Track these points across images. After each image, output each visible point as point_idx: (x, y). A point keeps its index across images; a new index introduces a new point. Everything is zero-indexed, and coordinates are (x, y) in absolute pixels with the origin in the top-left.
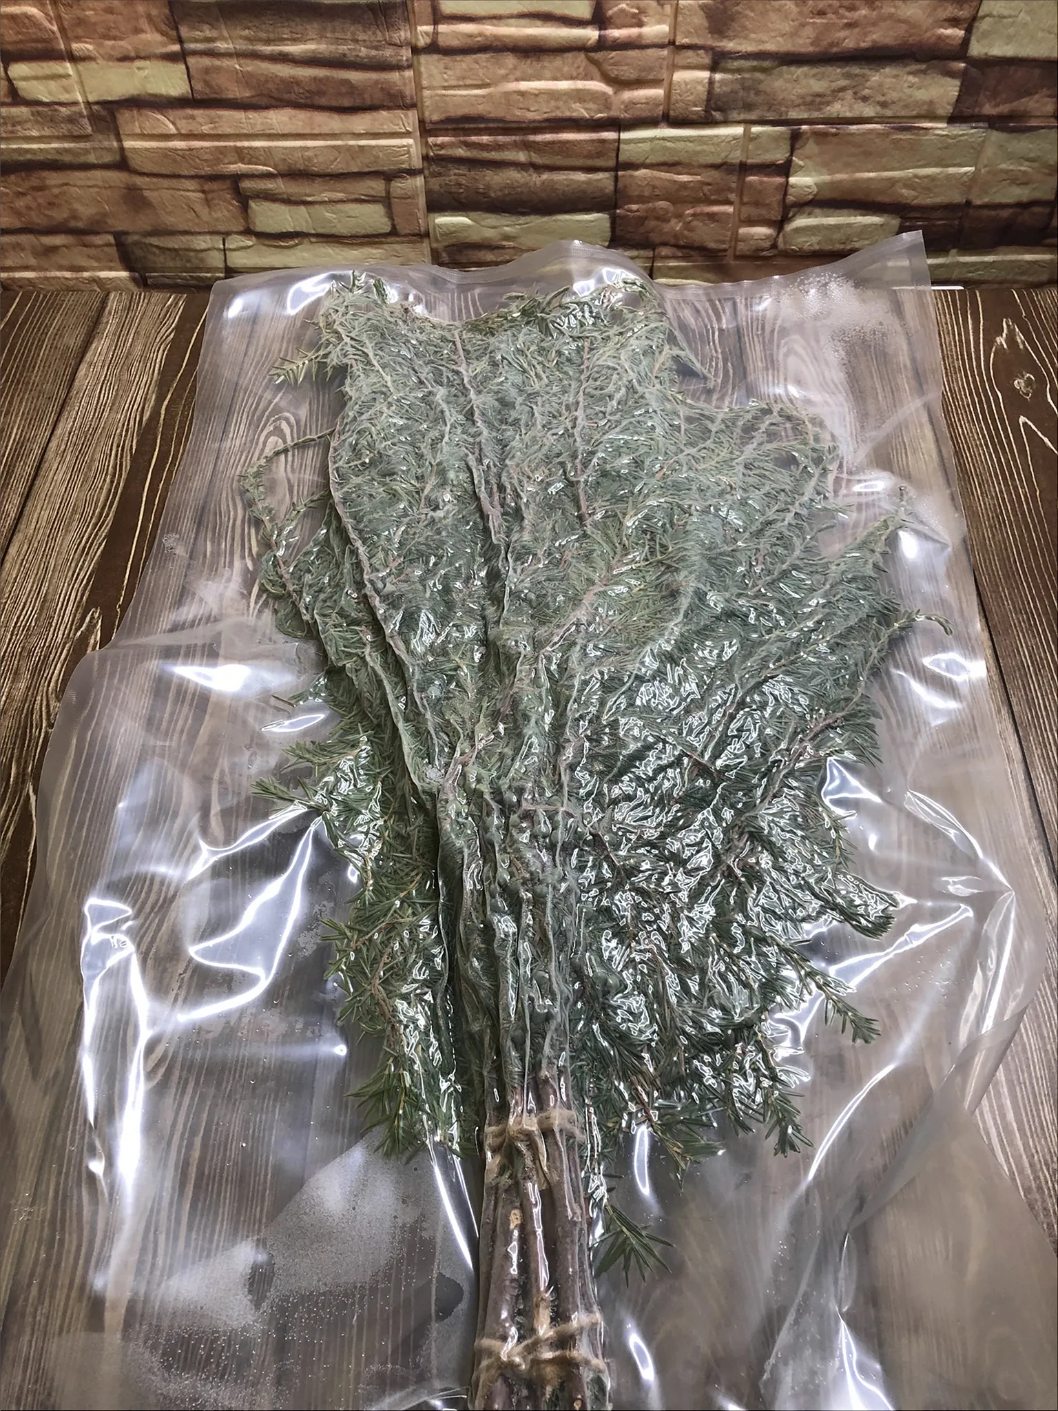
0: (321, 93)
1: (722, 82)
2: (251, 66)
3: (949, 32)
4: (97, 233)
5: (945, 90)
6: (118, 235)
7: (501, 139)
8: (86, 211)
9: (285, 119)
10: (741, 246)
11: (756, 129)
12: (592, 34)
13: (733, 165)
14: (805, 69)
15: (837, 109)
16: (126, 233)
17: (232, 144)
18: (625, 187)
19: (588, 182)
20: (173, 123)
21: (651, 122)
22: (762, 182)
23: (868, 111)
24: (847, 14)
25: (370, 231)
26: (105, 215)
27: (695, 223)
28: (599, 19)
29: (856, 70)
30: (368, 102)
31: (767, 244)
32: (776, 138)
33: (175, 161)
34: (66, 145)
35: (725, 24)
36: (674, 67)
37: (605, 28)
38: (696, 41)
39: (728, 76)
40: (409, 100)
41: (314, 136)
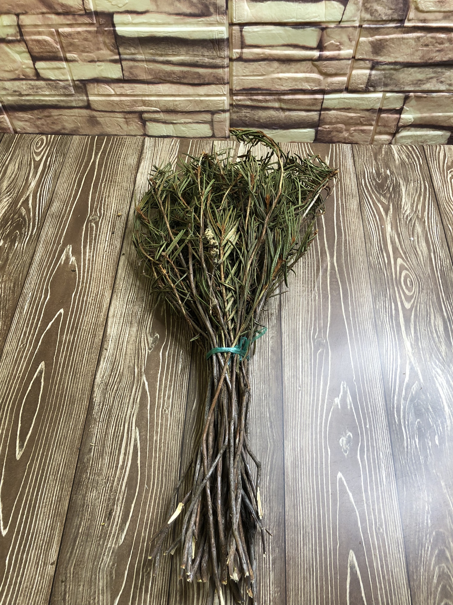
0: (185, 78)
1: (375, 75)
2: (153, 66)
7: (268, 97)
8: (69, 126)
9: (167, 88)
11: (388, 94)
12: (317, 54)
13: (375, 109)
14: (415, 69)
15: (428, 86)
17: (140, 98)
18: (324, 118)
19: (307, 116)
20: (113, 90)
21: (340, 91)
22: (388, 117)
23: (443, 87)
24: (439, 46)
25: (202, 135)
26: (77, 127)
27: (355, 133)
28: (320, 47)
29: (439, 70)
30: (207, 81)
31: (387, 143)
32: (397, 99)
33: (113, 105)
34: (62, 98)
35: (380, 50)
36: (352, 68)
37: (322, 51)
38: (365, 57)
39: (378, 72)
40: (226, 81)
41: (180, 96)
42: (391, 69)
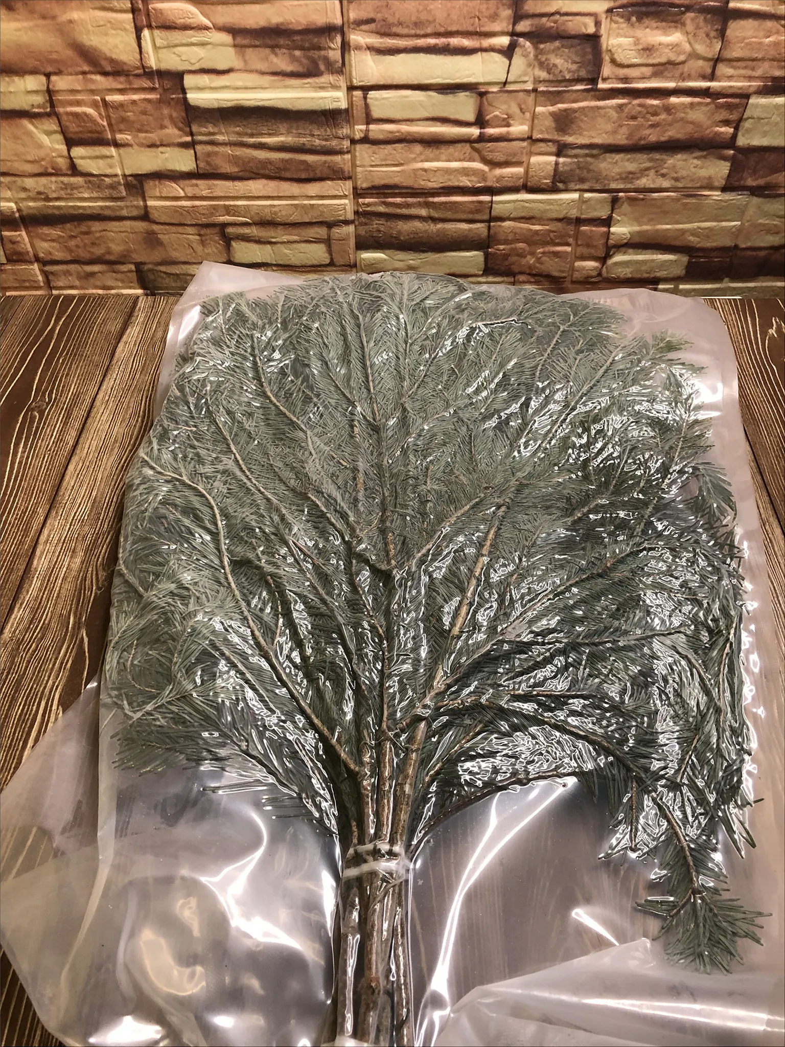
0: (285, 169)
1: (564, 164)
2: (240, 152)
3: (723, 129)
4: (123, 263)
5: (720, 169)
6: (138, 265)
7: (410, 200)
8: (117, 249)
9: (261, 187)
10: (577, 275)
11: (587, 195)
12: (475, 131)
13: (571, 219)
14: (622, 155)
15: (643, 182)
16: (144, 263)
17: (222, 203)
18: (495, 233)
19: (470, 230)
20: (183, 189)
21: (514, 190)
22: (592, 231)
23: (666, 184)
24: (652, 118)
25: (315, 262)
26: (129, 251)
27: (544, 259)
28: (480, 121)
29: (657, 156)
30: (319, 175)
31: (595, 273)
32: (601, 201)
33: (181, 214)
34: (107, 204)
35: (567, 125)
36: (531, 154)
37: (484, 128)
38: (546, 136)
39: (569, 160)
40: (346, 174)
41: (279, 198)
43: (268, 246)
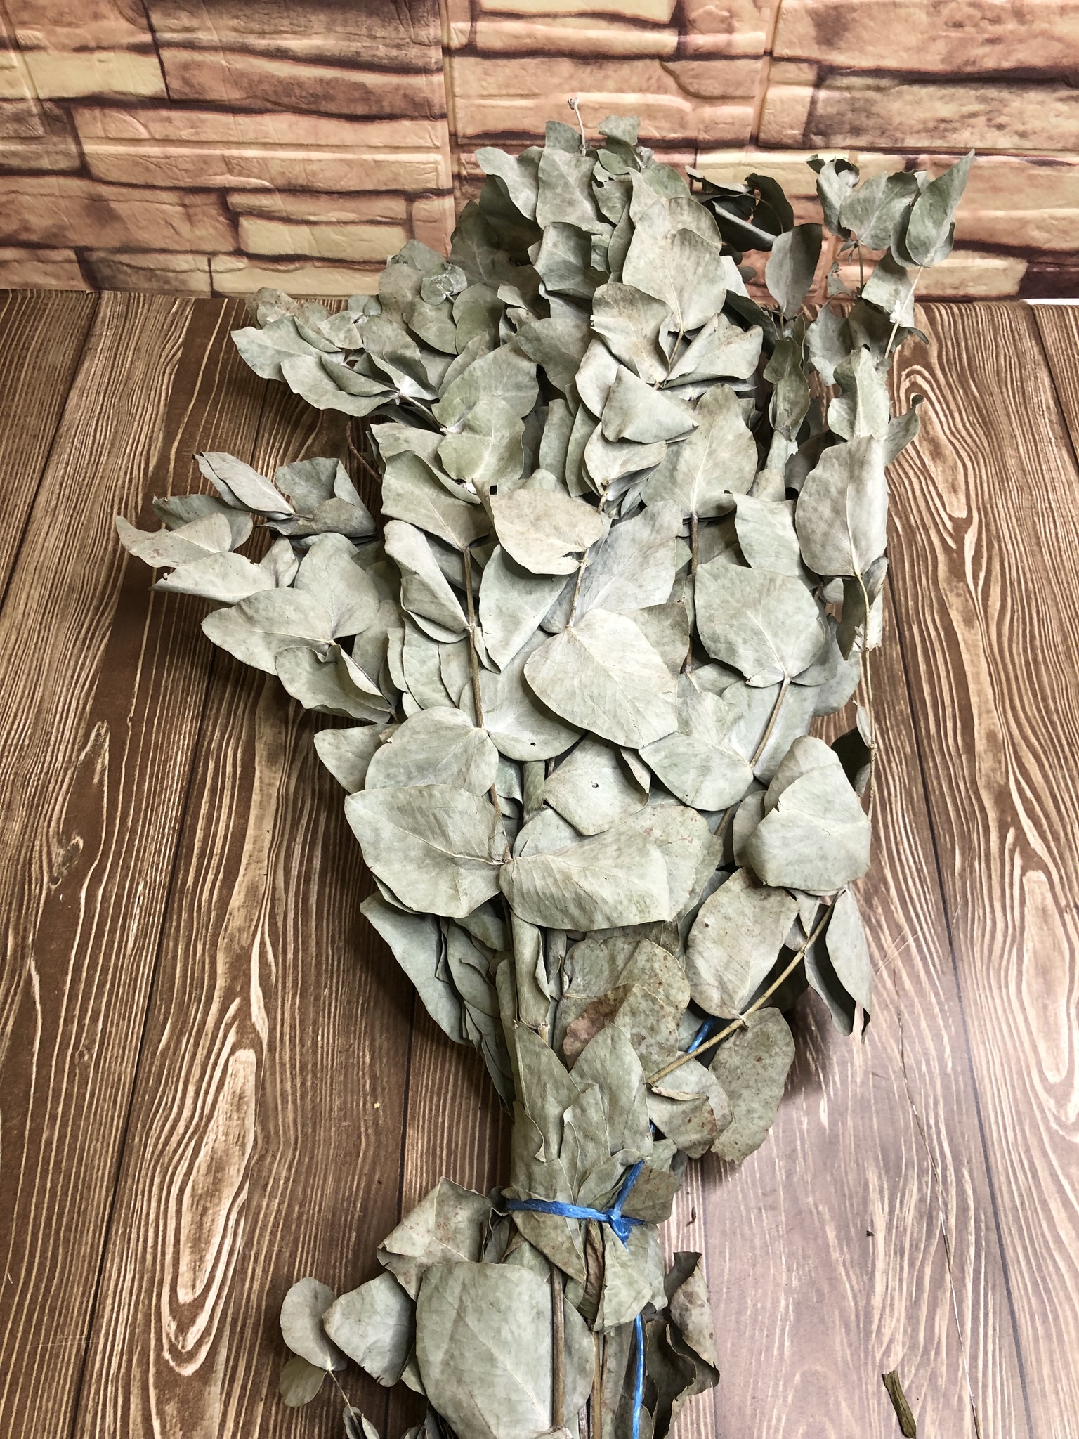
0: (331, 98)
1: (827, 101)
2: (242, 63)
4: (54, 248)
8: (40, 222)
9: (285, 126)
11: (863, 157)
14: (932, 89)
15: (964, 137)
16: (90, 249)
17: (218, 152)
20: (145, 126)
21: (737, 144)
23: (1003, 141)
24: (990, 28)
26: (61, 228)
28: (679, 21)
29: (992, 92)
30: (388, 109)
33: (147, 169)
34: (13, 147)
35: (837, 34)
36: (768, 82)
37: (686, 33)
38: (798, 52)
39: (835, 95)
40: (437, 111)
41: (319, 147)
42: (869, 88)
43: (305, 229)
